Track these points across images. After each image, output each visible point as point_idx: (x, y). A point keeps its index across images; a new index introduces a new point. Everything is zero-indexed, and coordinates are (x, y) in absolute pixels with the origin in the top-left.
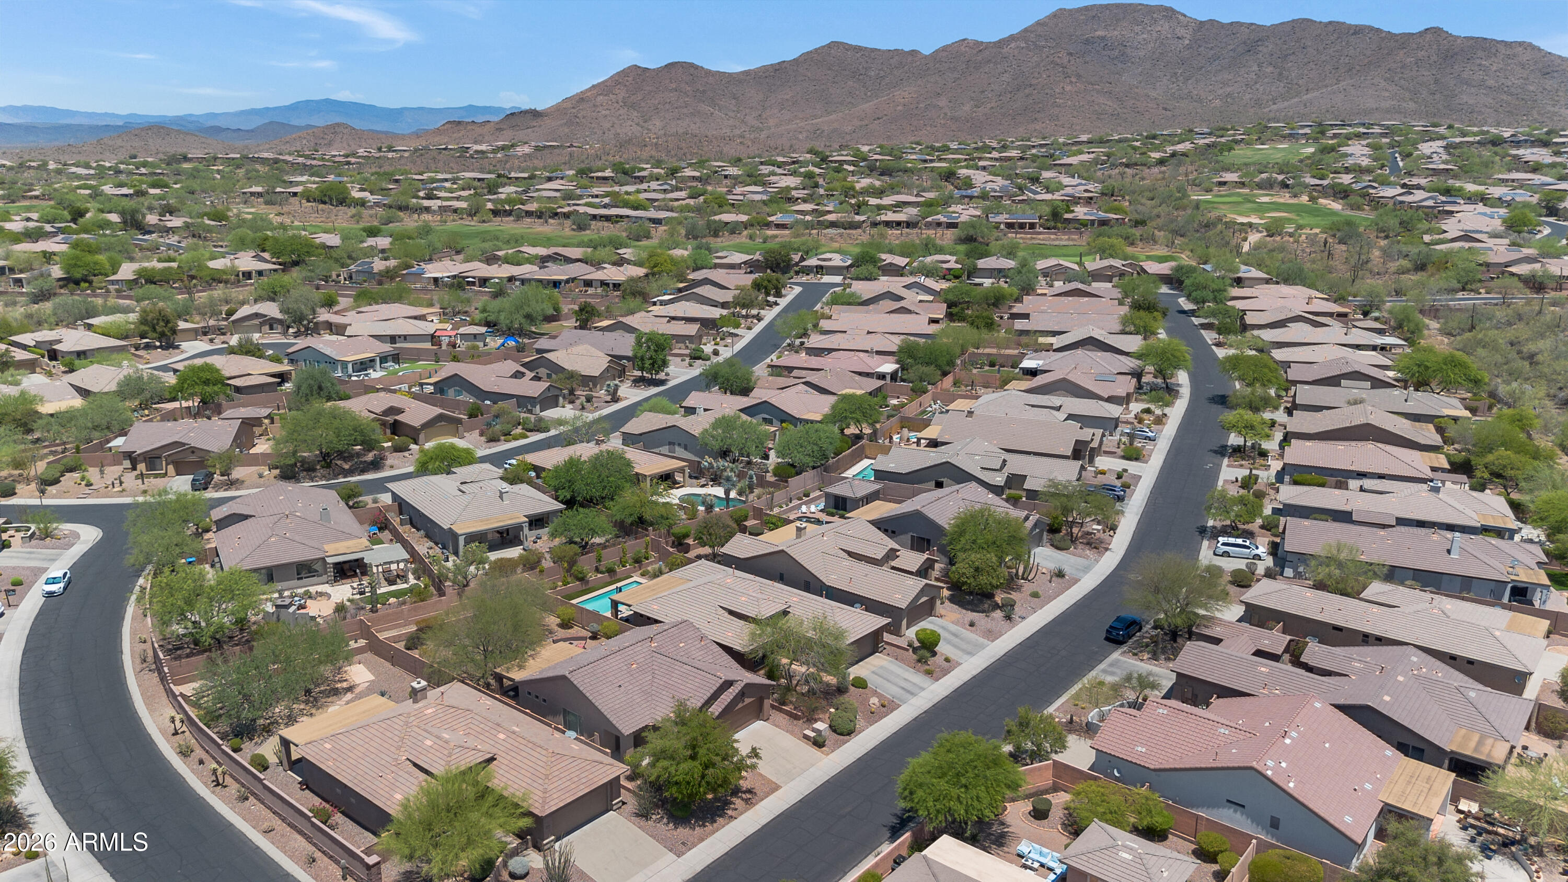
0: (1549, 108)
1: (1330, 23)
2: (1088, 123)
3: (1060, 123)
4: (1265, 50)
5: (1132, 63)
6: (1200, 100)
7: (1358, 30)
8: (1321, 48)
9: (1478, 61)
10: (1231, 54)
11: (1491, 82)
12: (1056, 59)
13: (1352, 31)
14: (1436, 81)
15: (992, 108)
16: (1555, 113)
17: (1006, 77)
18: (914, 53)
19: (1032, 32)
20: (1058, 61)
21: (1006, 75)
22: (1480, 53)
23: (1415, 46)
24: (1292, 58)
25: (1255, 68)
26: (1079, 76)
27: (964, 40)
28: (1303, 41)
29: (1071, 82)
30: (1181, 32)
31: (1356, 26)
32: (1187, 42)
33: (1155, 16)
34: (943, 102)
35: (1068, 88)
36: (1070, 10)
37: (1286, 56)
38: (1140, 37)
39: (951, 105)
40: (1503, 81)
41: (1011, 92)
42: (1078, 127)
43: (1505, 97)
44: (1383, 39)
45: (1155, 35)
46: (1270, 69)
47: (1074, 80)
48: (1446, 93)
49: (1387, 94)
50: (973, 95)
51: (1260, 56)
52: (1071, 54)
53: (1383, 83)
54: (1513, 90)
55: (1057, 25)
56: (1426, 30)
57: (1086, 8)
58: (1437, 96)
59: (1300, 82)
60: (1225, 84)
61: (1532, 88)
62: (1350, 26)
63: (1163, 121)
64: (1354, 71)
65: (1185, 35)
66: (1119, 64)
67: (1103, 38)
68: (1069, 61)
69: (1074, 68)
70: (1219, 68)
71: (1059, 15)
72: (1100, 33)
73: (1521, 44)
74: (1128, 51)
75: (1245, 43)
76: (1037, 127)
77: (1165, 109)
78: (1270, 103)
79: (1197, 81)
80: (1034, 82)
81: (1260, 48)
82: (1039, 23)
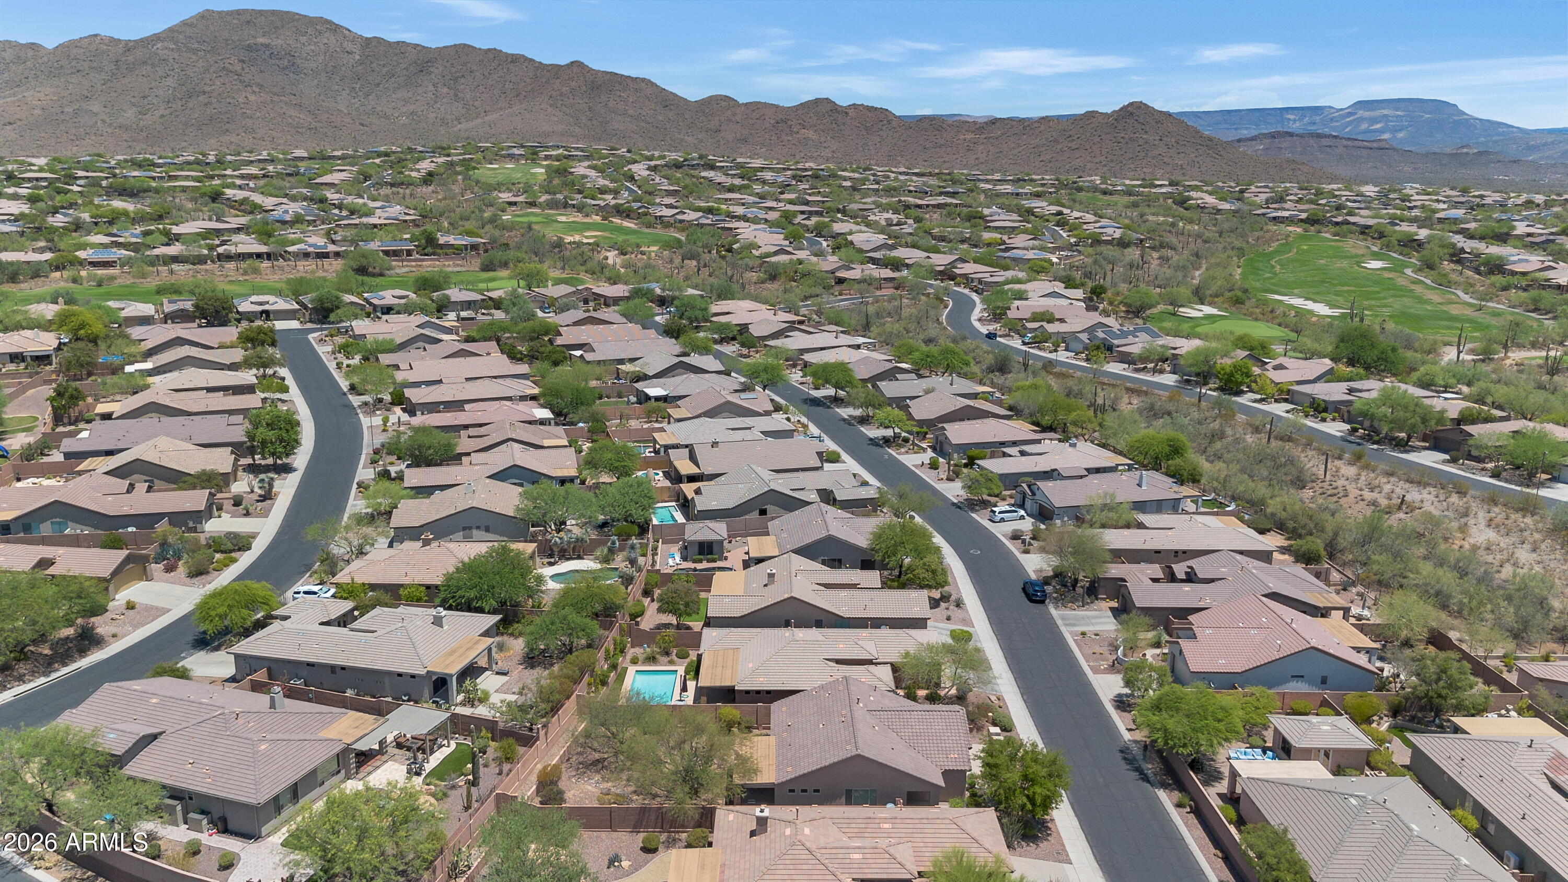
0: (677, 135)
1: (489, 50)
2: (289, 137)
3: (258, 136)
4: (436, 71)
5: (305, 74)
6: (386, 117)
7: (516, 59)
8: (486, 73)
9: (618, 93)
10: (405, 72)
11: (631, 112)
12: (227, 65)
13: (509, 60)
14: (590, 109)
15: (162, 116)
16: (682, 140)
17: (170, 82)
18: (33, 46)
19: (177, 31)
20: (231, 67)
21: (170, 80)
22: (618, 87)
23: (567, 77)
24: (463, 80)
25: (431, 88)
26: (261, 86)
27: (96, 35)
28: (469, 65)
29: (254, 92)
30: (349, 46)
31: (513, 55)
32: (357, 57)
33: (318, 27)
34: (96, 107)
35: (252, 98)
36: (220, 13)
37: (457, 78)
38: (309, 48)
39: (107, 110)
40: (640, 111)
41: (181, 99)
42: (281, 141)
43: (643, 124)
44: (537, 68)
45: (322, 47)
46: (445, 90)
47: (257, 90)
48: (600, 119)
49: (556, 119)
50: (133, 100)
51: (433, 76)
52: (243, 61)
53: (550, 109)
54: (648, 119)
55: (207, 27)
56: (572, 63)
57: (239, 12)
58: (594, 122)
59: (476, 104)
60: (406, 102)
61: (661, 118)
62: (507, 55)
63: (364, 137)
64: (522, 96)
65: (354, 50)
66: (291, 75)
67: (267, 46)
68: (243, 69)
69: (251, 77)
70: (396, 85)
71: (206, 16)
72: (261, 40)
73: (643, 80)
74: (299, 61)
75: (415, 63)
76: (232, 140)
77: (362, 125)
78: (455, 122)
79: (378, 98)
80: (208, 89)
81: (431, 69)
82: (184, 23)
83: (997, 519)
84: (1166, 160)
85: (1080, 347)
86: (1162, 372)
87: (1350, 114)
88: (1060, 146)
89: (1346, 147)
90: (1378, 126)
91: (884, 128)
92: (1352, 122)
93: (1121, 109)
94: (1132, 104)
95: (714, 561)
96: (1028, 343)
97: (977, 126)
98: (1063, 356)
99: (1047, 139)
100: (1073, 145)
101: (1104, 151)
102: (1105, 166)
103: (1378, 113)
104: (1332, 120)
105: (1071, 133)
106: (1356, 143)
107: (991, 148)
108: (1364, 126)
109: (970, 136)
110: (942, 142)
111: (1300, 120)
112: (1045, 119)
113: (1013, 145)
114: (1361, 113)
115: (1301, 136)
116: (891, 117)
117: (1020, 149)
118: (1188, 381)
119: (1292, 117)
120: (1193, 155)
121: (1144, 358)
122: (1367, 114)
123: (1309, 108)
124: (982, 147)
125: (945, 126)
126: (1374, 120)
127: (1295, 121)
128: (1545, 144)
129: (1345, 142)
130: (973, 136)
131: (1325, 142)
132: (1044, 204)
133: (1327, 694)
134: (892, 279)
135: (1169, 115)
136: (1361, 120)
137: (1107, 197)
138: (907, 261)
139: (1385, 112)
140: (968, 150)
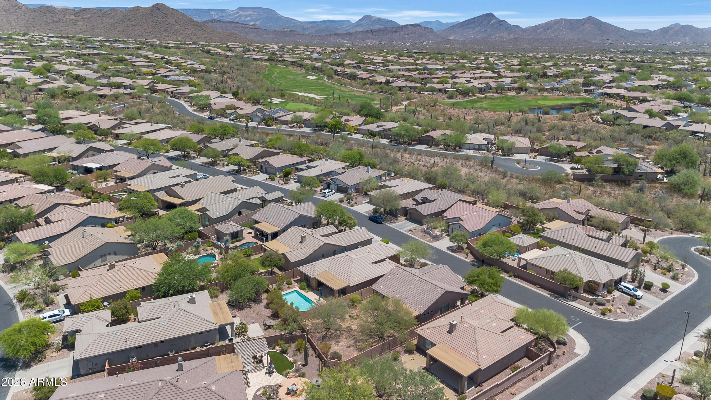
83: (327, 196)
84: (181, 32)
85: (259, 120)
86: (301, 127)
87: (237, 13)
88: (126, 24)
89: (242, 27)
90: (248, 19)
91: (17, 11)
92: (238, 16)
93: (153, 6)
94: (158, 4)
95: (240, 240)
96: (232, 120)
97: (75, 12)
98: (251, 124)
99: (118, 20)
100: (133, 23)
101: (150, 27)
102: (152, 34)
103: (247, 13)
104: (230, 15)
105: (130, 17)
106: (246, 26)
107: (87, 24)
108: (243, 18)
109: (72, 17)
110: (57, 20)
111: (217, 15)
112: (112, 10)
113: (99, 23)
114: (241, 13)
115: (224, 22)
116: (20, 5)
117: (104, 25)
118: (315, 130)
119: (214, 13)
120: (192, 30)
121: (292, 122)
122: (243, 13)
123: (220, 10)
124: (81, 23)
125: (56, 11)
126: (246, 16)
127: (215, 15)
128: (309, 28)
129: (242, 25)
130: (74, 17)
131: (234, 25)
132: (152, 53)
133: (504, 229)
134: (130, 94)
135: (177, 10)
136: (241, 16)
137: (168, 50)
138: (124, 84)
139: (250, 13)
140: (74, 24)
